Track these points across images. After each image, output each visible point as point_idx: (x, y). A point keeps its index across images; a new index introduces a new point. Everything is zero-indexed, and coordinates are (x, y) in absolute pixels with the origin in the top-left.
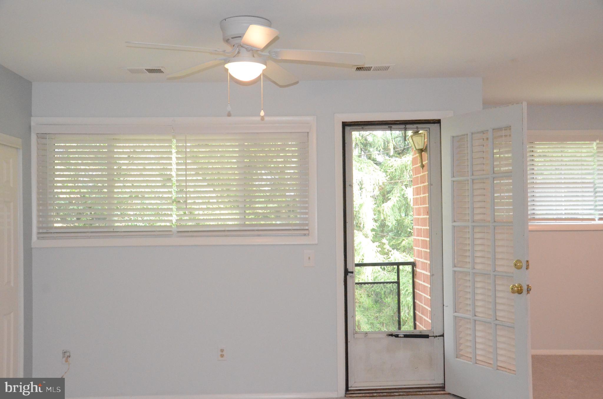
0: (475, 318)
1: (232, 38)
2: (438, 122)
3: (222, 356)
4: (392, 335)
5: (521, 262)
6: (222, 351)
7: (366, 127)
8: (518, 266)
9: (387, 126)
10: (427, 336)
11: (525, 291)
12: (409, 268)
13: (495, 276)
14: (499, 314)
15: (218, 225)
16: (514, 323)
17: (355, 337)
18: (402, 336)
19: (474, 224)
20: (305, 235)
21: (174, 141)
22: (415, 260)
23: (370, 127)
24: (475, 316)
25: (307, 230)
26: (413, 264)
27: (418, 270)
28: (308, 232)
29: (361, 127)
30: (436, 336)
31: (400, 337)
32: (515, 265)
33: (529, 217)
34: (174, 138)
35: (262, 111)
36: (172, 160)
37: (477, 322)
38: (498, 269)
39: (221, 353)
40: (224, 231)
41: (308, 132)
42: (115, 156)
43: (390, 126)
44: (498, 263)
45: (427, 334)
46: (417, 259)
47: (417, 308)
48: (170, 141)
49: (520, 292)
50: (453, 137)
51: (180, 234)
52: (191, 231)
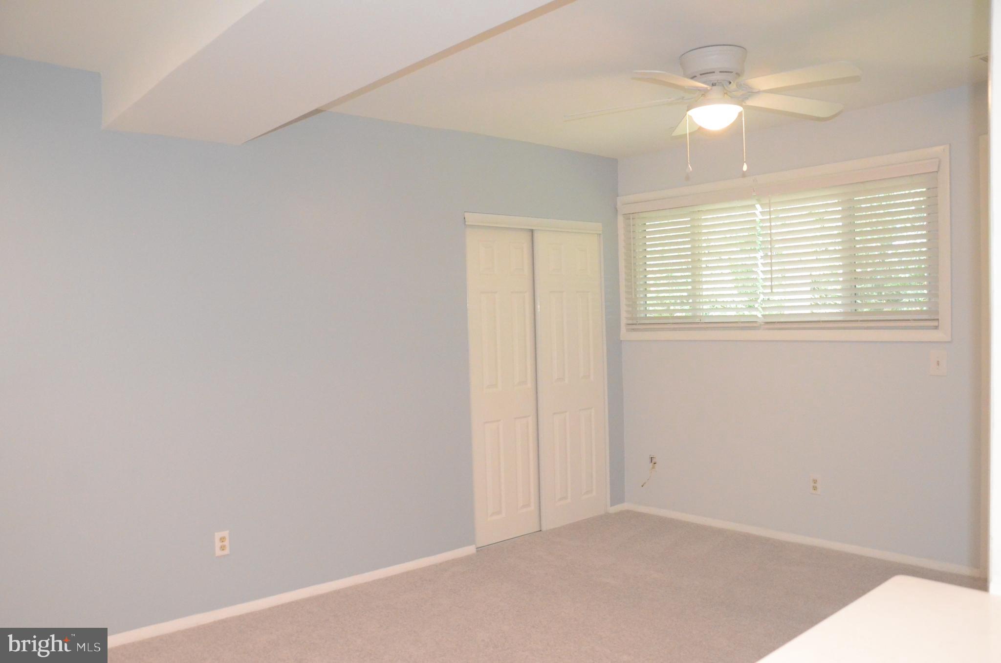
3: (815, 488)
6: (815, 481)
15: (813, 314)
25: (935, 320)
28: (937, 323)
35: (745, 164)
39: (814, 485)
40: (819, 322)
41: (937, 172)
52: (778, 322)
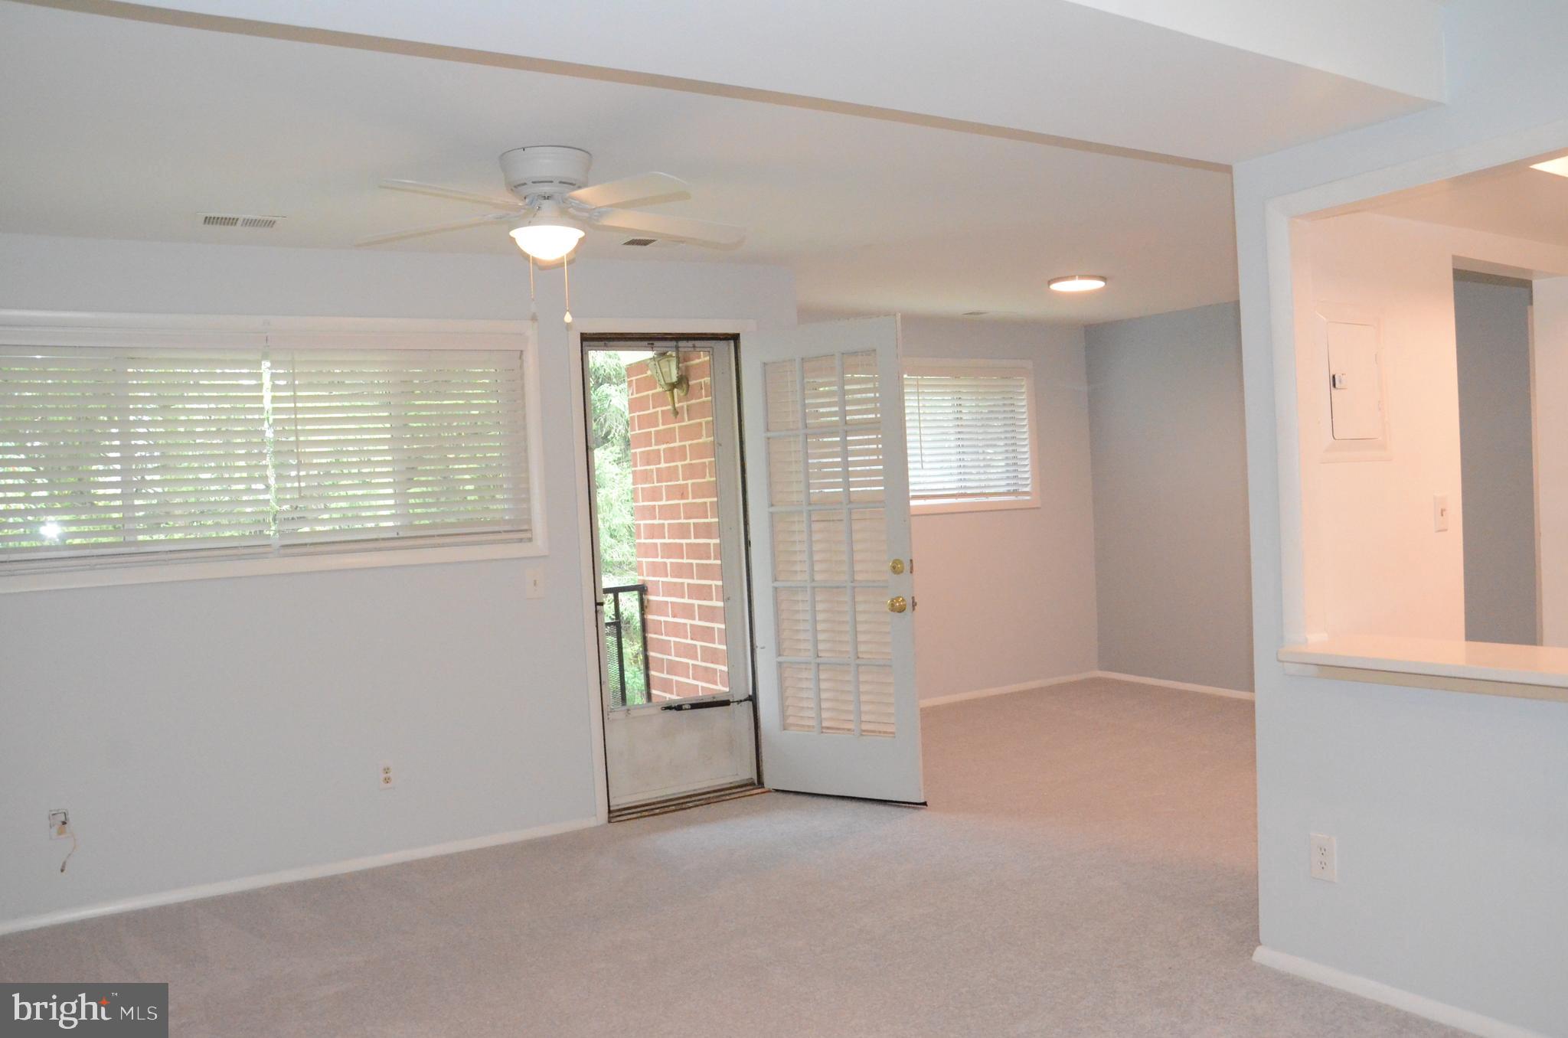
0: (819, 660)
1: (534, 182)
2: (735, 338)
3: (387, 780)
4: (669, 708)
5: (901, 562)
6: (386, 771)
7: (611, 343)
8: (896, 569)
9: (645, 343)
10: (726, 703)
11: (909, 608)
12: (634, 596)
13: (854, 588)
14: (862, 648)
16: (891, 659)
17: (611, 719)
18: (687, 707)
19: (811, 508)
20: (521, 540)
21: (266, 364)
22: (644, 581)
23: (622, 343)
24: (818, 656)
25: (526, 530)
26: (641, 590)
27: (652, 598)
28: (530, 534)
29: (602, 343)
30: (741, 701)
31: (686, 709)
32: (894, 568)
33: (911, 494)
34: (265, 357)
35: (568, 313)
36: (262, 403)
37: (821, 667)
38: (857, 577)
39: (386, 775)
41: (522, 351)
42: (130, 394)
43: (651, 342)
44: (857, 567)
45: (726, 699)
46: (647, 578)
47: (651, 665)
48: (258, 364)
49: (901, 610)
50: (765, 364)
51: (289, 551)
52: (311, 545)
